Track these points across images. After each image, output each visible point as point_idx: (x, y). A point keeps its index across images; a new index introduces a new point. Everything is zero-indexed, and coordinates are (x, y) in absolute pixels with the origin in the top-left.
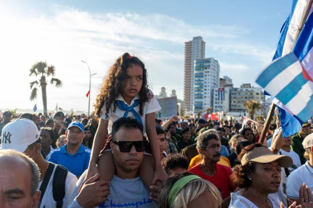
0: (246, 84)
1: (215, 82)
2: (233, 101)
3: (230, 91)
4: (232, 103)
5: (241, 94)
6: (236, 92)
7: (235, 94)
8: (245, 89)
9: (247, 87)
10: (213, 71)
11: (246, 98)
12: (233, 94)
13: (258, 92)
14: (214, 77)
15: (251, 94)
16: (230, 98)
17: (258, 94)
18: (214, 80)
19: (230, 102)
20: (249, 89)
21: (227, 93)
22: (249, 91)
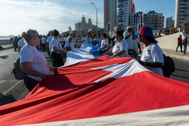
0: (152, 11)
5: (150, 18)
10: (130, 3)
15: (156, 18)
21: (140, 18)
22: (155, 16)
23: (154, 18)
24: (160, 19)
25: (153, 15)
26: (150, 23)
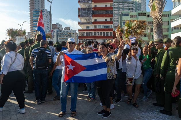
0: (67, 28)
1: (48, 26)
2: (59, 38)
3: (57, 31)
4: (59, 40)
5: (64, 34)
6: (60, 32)
7: (60, 33)
8: (66, 31)
9: (68, 30)
10: (46, 18)
11: (67, 36)
12: (59, 33)
13: (74, 32)
14: (47, 22)
15: (70, 34)
16: (57, 36)
17: (73, 34)
18: (47, 24)
19: (57, 39)
20: (69, 31)
21: (55, 33)
22: (68, 32)
23: (67, 34)
24: (74, 35)
25: (67, 31)
26: (65, 39)
